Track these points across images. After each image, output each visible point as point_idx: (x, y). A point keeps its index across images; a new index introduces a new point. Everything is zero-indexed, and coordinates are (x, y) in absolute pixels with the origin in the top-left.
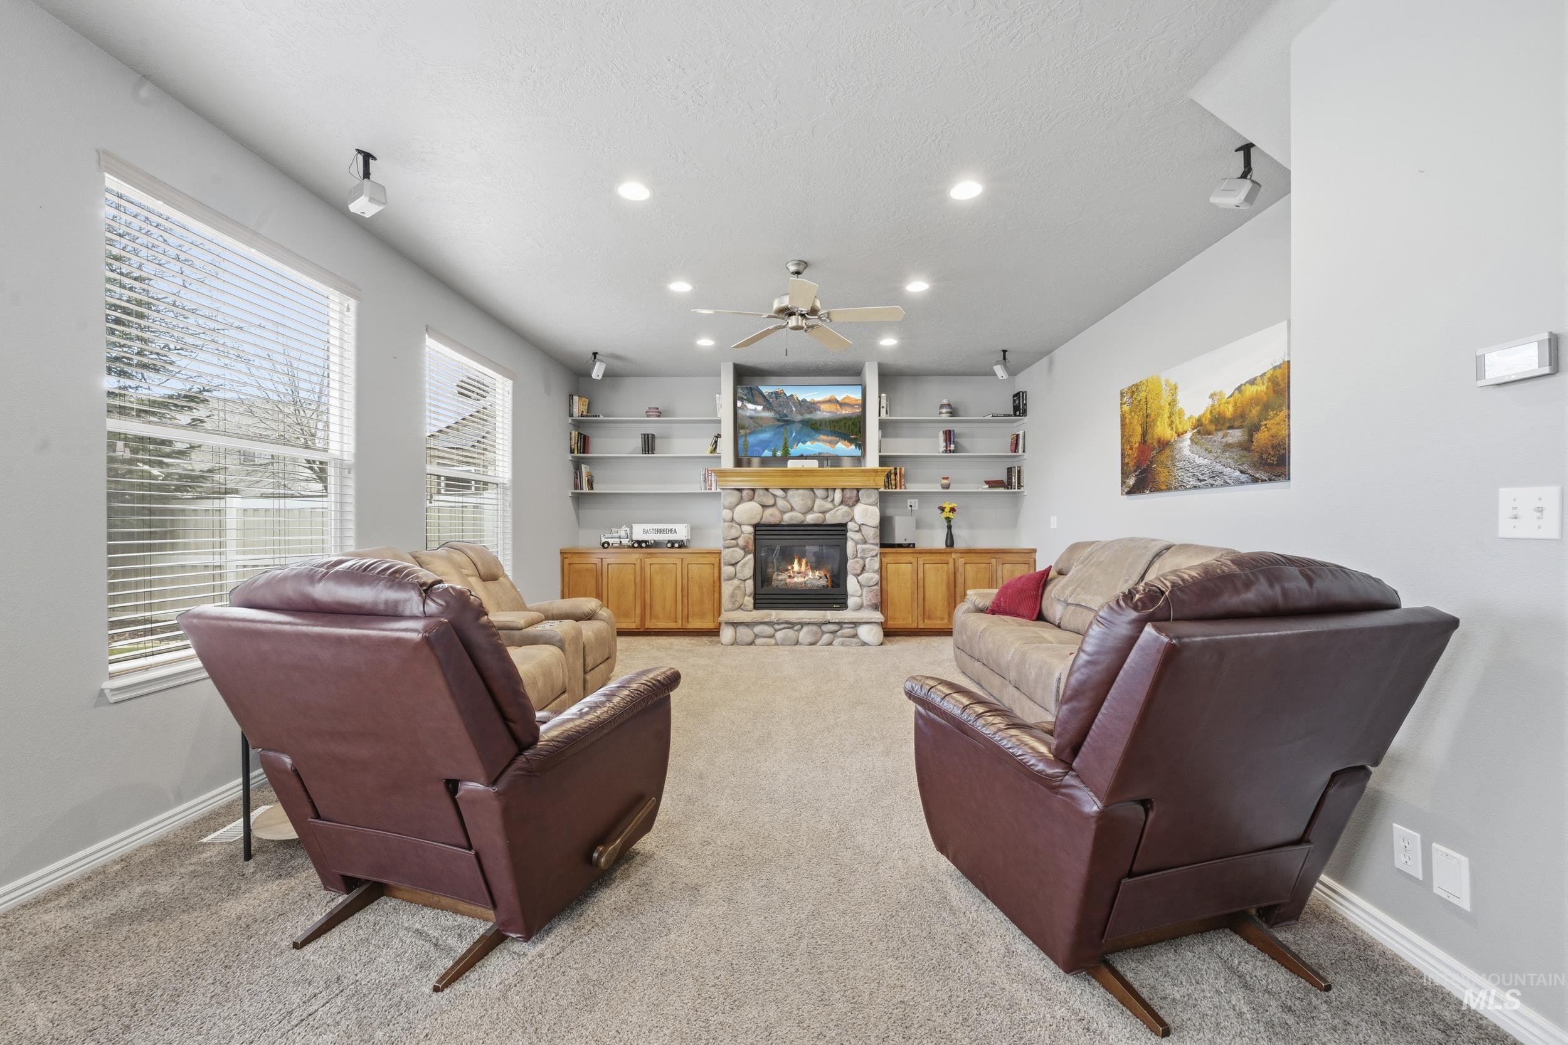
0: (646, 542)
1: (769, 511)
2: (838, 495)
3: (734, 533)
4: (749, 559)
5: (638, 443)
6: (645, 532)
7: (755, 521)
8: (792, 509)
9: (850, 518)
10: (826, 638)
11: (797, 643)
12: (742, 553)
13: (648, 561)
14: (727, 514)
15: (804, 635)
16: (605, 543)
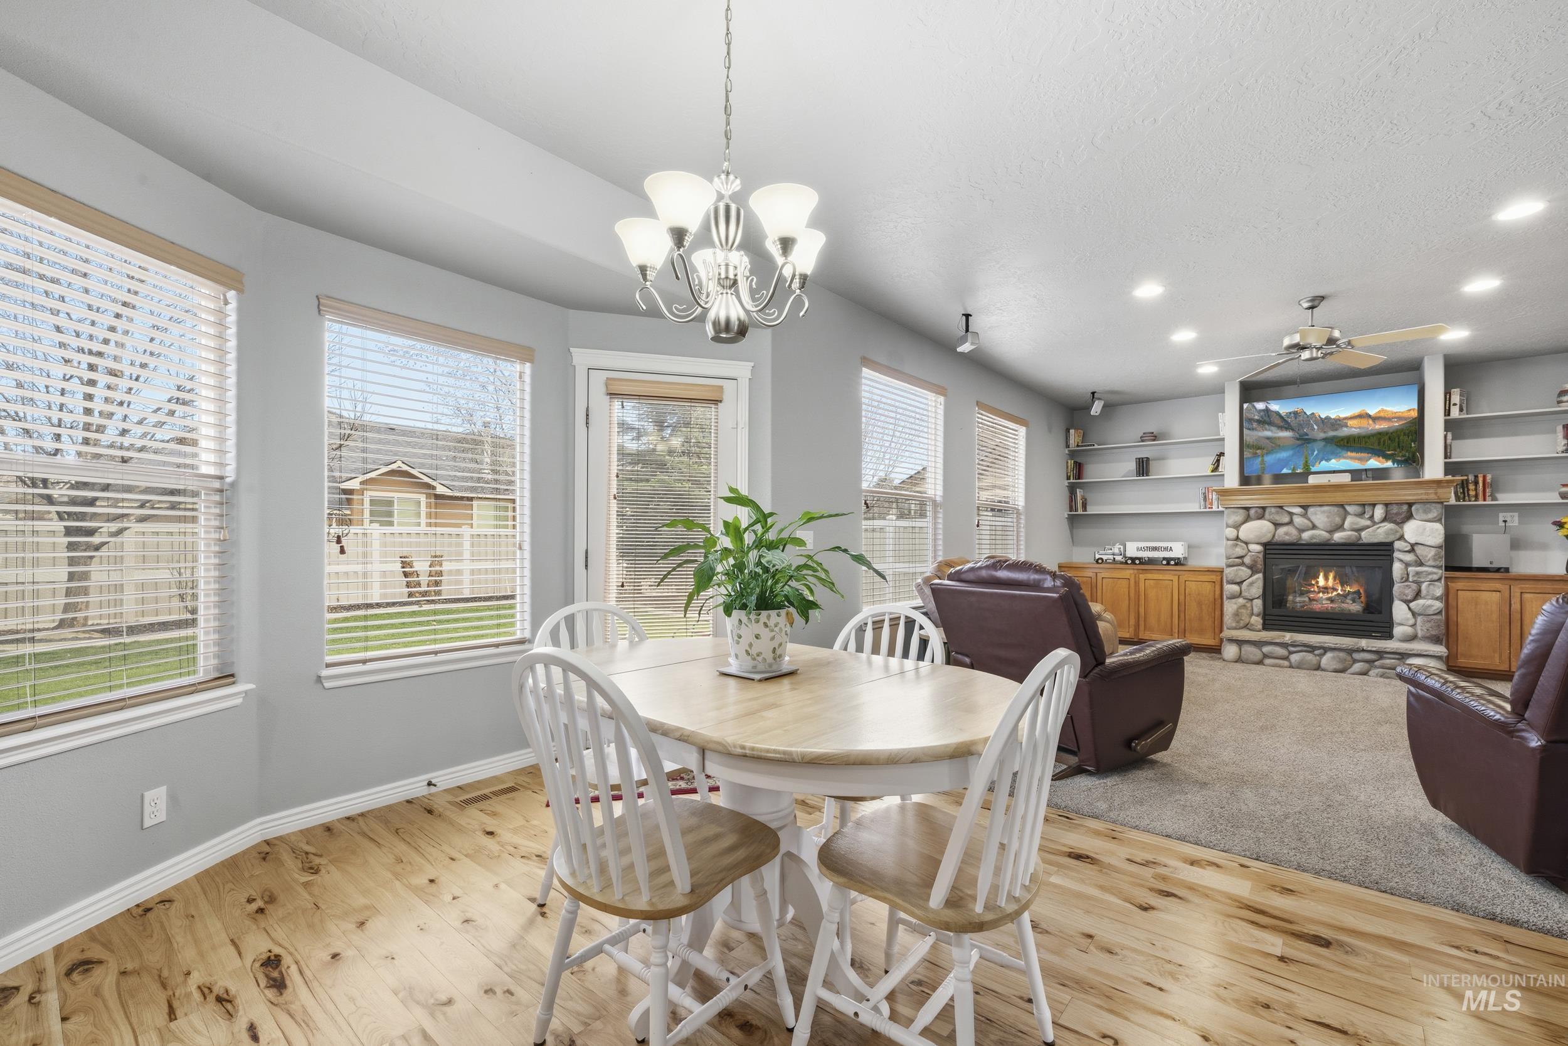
0: (1139, 559)
1: (1282, 530)
2: (1379, 512)
3: (1239, 551)
4: (1257, 579)
5: (1132, 466)
6: (1138, 549)
7: (1265, 540)
8: (1314, 527)
9: (1398, 536)
10: (1357, 667)
11: (1318, 668)
12: (1249, 572)
13: (1142, 577)
14: (1231, 533)
15: (1327, 660)
16: (1098, 559)
